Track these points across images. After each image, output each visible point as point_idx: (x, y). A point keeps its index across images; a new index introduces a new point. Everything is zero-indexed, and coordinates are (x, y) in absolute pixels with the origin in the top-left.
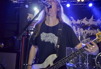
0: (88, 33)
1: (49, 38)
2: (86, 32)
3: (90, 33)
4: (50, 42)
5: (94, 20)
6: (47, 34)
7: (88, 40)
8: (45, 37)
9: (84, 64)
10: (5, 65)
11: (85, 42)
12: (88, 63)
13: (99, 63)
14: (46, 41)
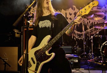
0: (92, 22)
1: (44, 24)
2: (90, 22)
3: (94, 23)
4: (46, 27)
5: (99, 8)
6: (43, 21)
7: (93, 29)
8: (42, 24)
9: (89, 54)
10: (6, 59)
11: (89, 32)
12: (93, 53)
13: (104, 52)
14: (43, 27)
